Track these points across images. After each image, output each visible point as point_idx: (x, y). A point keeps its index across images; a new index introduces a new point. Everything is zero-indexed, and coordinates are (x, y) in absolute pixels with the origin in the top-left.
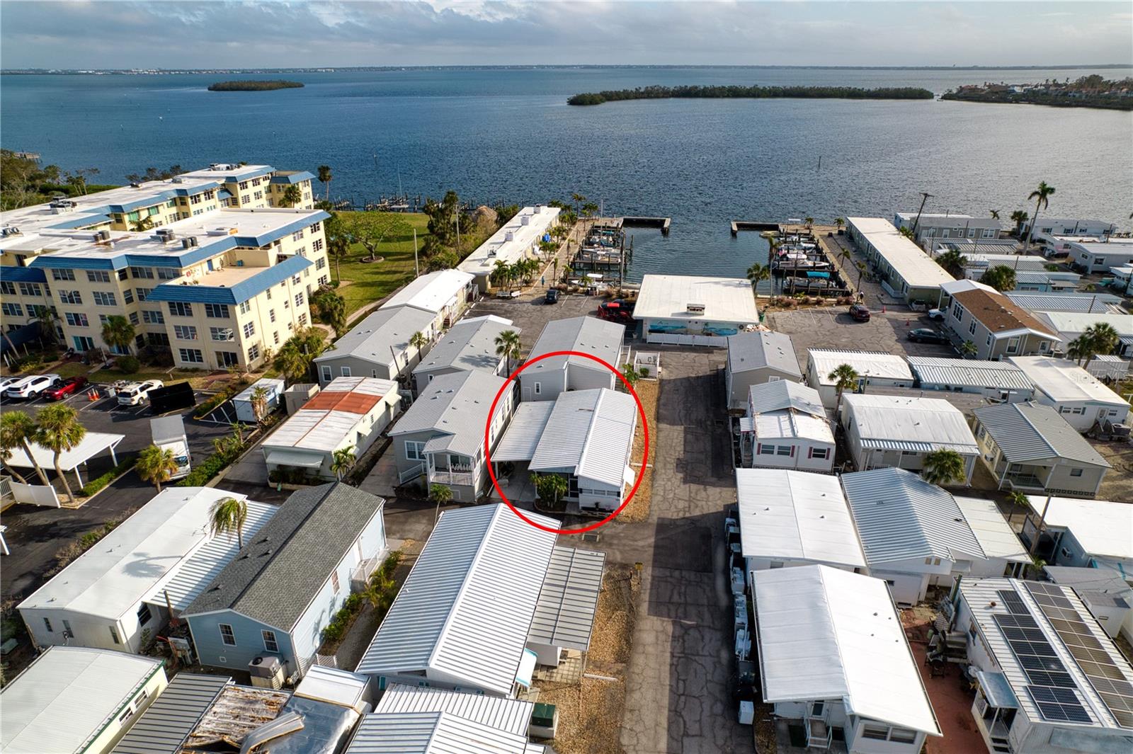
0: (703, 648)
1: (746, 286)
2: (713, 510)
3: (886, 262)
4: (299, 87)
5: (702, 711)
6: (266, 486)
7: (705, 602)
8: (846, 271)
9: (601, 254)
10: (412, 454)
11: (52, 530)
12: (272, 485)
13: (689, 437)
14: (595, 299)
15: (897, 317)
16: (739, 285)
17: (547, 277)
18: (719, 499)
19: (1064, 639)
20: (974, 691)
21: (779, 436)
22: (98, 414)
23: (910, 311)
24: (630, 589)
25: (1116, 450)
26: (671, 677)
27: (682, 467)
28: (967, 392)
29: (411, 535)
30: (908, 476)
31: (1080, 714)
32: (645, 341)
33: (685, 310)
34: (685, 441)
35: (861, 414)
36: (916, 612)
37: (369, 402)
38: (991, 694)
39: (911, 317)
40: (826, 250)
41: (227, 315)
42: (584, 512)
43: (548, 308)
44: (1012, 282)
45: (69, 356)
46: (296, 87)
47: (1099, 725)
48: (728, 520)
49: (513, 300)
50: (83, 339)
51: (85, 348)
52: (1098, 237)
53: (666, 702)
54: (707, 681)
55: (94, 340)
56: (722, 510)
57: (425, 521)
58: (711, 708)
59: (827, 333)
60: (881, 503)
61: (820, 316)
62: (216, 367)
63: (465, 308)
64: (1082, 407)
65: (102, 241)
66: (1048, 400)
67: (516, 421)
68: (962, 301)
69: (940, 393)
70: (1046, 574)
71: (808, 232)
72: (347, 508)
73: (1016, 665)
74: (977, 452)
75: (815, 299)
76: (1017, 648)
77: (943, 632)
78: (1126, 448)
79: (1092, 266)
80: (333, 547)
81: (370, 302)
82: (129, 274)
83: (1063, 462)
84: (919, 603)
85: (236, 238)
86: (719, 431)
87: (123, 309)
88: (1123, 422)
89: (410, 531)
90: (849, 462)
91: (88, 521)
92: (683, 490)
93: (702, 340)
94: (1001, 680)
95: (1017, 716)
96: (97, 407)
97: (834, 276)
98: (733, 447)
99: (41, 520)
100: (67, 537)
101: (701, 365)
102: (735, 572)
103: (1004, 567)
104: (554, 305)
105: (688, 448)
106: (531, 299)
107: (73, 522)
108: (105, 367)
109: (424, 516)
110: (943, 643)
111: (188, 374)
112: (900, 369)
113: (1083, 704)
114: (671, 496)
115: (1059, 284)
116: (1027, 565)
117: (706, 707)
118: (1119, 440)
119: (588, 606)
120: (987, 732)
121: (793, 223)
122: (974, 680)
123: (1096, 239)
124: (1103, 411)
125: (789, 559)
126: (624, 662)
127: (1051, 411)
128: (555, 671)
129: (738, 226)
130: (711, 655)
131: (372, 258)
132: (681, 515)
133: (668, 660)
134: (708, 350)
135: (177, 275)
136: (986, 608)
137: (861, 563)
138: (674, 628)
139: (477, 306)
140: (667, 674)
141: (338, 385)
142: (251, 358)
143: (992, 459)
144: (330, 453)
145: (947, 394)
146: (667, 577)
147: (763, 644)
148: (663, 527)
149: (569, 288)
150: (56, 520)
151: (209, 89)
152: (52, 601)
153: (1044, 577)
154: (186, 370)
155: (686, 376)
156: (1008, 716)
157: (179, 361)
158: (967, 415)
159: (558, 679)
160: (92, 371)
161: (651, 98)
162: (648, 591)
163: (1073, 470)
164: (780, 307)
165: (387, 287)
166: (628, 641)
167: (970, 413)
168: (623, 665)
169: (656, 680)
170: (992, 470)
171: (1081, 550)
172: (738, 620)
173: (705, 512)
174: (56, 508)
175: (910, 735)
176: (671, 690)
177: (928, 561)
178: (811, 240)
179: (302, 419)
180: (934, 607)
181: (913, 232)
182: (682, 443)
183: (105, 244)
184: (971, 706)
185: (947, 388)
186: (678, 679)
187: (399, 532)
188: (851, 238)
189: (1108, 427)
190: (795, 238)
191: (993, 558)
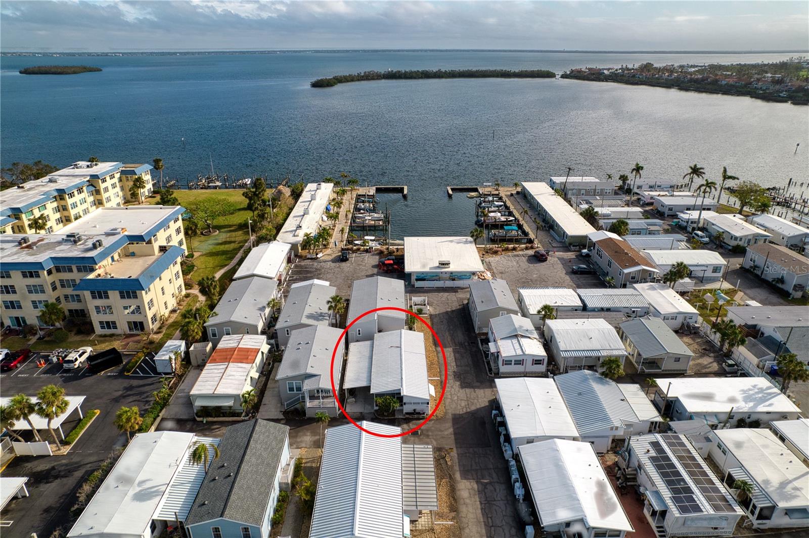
0: (497, 496)
1: (471, 242)
2: (483, 405)
3: (551, 216)
4: (98, 71)
5: (505, 534)
6: (194, 420)
7: (491, 466)
8: (526, 222)
9: (369, 219)
10: (291, 389)
11: (53, 473)
12: (198, 419)
13: (457, 355)
14: (373, 255)
15: (563, 257)
16: (466, 242)
17: (337, 241)
18: (485, 397)
19: (685, 466)
20: (644, 500)
21: (515, 354)
22: (48, 377)
23: (570, 251)
24: (447, 464)
25: (694, 340)
26: (483, 517)
27: (458, 377)
28: (614, 311)
29: (303, 445)
30: (592, 375)
31: (697, 509)
32: (413, 286)
33: (438, 265)
34: (455, 359)
35: (558, 335)
36: (607, 457)
37: (252, 354)
38: (654, 503)
39: (571, 255)
40: (512, 208)
41: (136, 297)
42: (407, 416)
43: (343, 264)
44: (627, 229)
45: (7, 332)
46: (95, 71)
47: (706, 513)
48: (494, 412)
49: (318, 260)
50: (17, 318)
51: (19, 325)
52: (668, 191)
53: (484, 531)
54: (504, 516)
55: (26, 318)
56: (488, 404)
57: (309, 434)
58: (510, 531)
59: (524, 272)
60: (580, 394)
61: (517, 258)
62: (128, 332)
63: (287, 268)
64: (675, 316)
65: (24, 245)
66: (657, 313)
67: (351, 358)
68: (601, 246)
69: (599, 313)
70: (670, 426)
71: (497, 192)
72: (268, 436)
73: (664, 485)
74: (625, 353)
75: (512, 246)
76: (664, 475)
77: (624, 469)
78: (699, 338)
79: (667, 212)
80: (268, 464)
81: (220, 269)
82: (54, 271)
83: (671, 355)
84: (608, 451)
85: (127, 236)
86: (474, 349)
87: (50, 296)
88: (696, 322)
89: (301, 442)
90: (553, 363)
91: (76, 463)
92: (463, 393)
93: (449, 284)
94: (657, 494)
95: (668, 513)
96: (46, 372)
97: (520, 227)
98: (485, 360)
99: (42, 466)
100: (66, 477)
101: (452, 302)
102: (505, 446)
103: (648, 425)
104: (347, 262)
105: (459, 364)
106: (330, 258)
107: (66, 465)
108: (39, 339)
109: (307, 430)
110: (624, 475)
111: (107, 338)
112: (574, 299)
113: (698, 502)
114: (456, 398)
115: (652, 228)
116: (660, 422)
117: (507, 532)
118: (695, 333)
119: (431, 481)
120: (653, 524)
121: (486, 186)
122: (643, 495)
123: (667, 193)
124: (686, 317)
125: (537, 437)
126: (455, 511)
127: (659, 320)
128: (417, 523)
129: (452, 189)
130: (502, 500)
131: (210, 231)
132: (465, 411)
133: (479, 506)
134: (454, 290)
135: (92, 270)
136: (645, 454)
137: (576, 434)
138: (478, 486)
139: (296, 266)
140: (481, 515)
141: (226, 342)
142: (153, 323)
143: (633, 355)
144: (239, 395)
145: (603, 314)
146: (466, 453)
147: (534, 492)
148: (457, 419)
149: (355, 248)
150: (52, 465)
151: (21, 72)
152: (92, 528)
153: (670, 429)
154: (105, 336)
155: (444, 311)
156: (663, 514)
157: (98, 330)
158: (616, 328)
159: (420, 528)
160: (31, 342)
161: (369, 80)
162: (457, 464)
163: (676, 358)
164: (491, 254)
165: (228, 256)
166: (453, 497)
167: (617, 326)
168: (455, 513)
169: (475, 520)
170: (633, 361)
171: (686, 410)
172: (514, 477)
173: (478, 406)
174: (50, 456)
175: (618, 533)
176: (485, 525)
177: (612, 429)
178: (500, 199)
179: (211, 371)
180: (616, 453)
181: (563, 192)
182: (454, 360)
183: (28, 247)
184: (643, 509)
185: (602, 309)
186: (488, 517)
187: (294, 443)
188: (525, 196)
189: (688, 326)
190: (491, 198)
191: (643, 421)
